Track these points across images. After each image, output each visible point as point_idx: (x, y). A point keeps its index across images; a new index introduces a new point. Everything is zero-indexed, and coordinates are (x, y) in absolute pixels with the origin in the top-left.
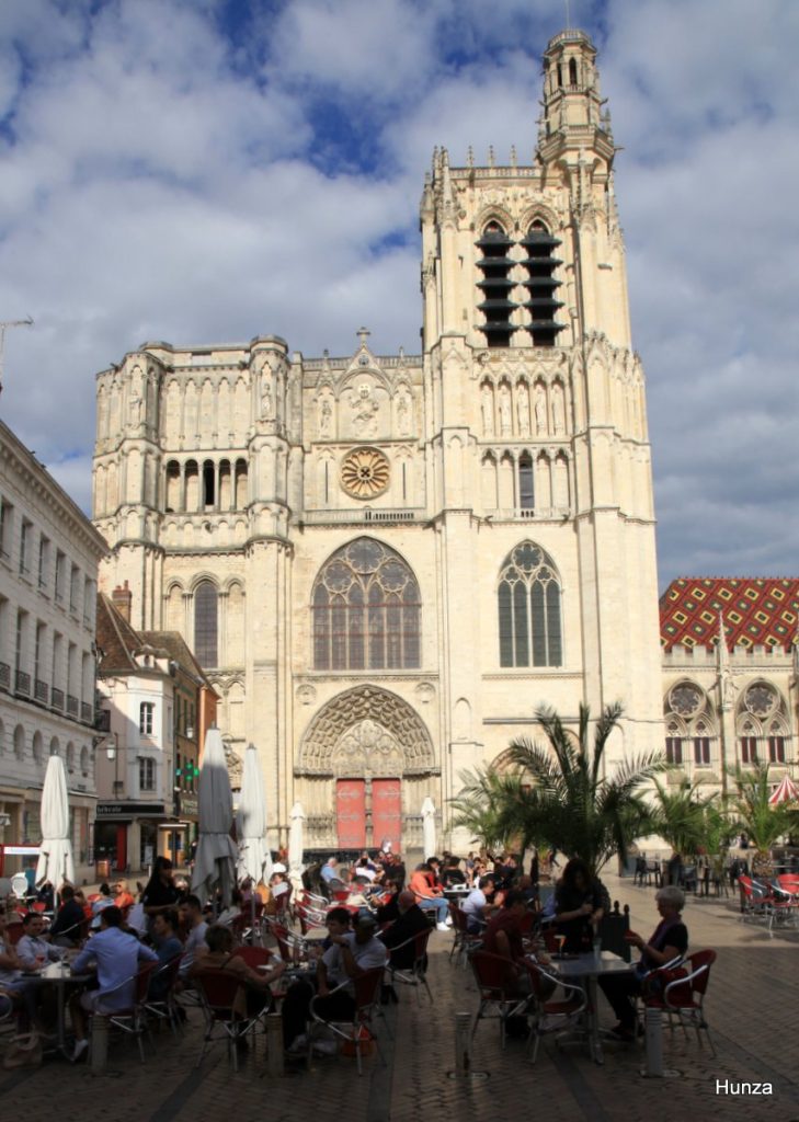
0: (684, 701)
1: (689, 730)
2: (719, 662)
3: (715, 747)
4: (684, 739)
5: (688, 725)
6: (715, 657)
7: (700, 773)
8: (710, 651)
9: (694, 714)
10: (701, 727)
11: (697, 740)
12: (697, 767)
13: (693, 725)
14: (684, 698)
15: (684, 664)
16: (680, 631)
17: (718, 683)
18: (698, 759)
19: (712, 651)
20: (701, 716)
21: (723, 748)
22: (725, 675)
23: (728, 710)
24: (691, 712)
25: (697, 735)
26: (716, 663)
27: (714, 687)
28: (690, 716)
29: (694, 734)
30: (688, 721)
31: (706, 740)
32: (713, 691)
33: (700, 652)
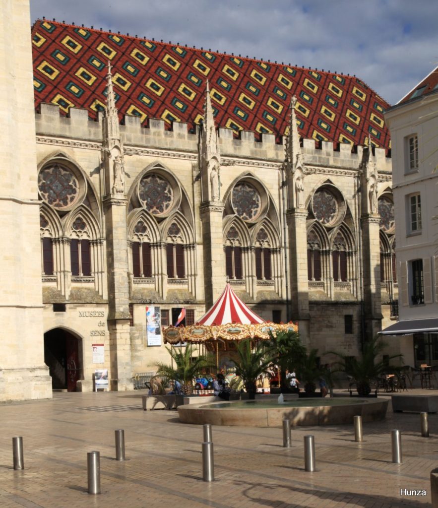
0: (57, 186)
1: (63, 227)
2: (106, 135)
3: (98, 255)
4: (57, 241)
5: (63, 222)
6: (101, 129)
7: (79, 289)
8: (93, 118)
9: (71, 206)
10: (79, 225)
11: (74, 243)
12: (73, 281)
13: (69, 221)
14: (57, 183)
15: (58, 133)
16: (49, 88)
17: (104, 164)
18: (75, 271)
19: (96, 120)
20: (80, 210)
21: (110, 255)
22: (114, 153)
23: (118, 203)
24: (66, 204)
25: (74, 236)
26: (101, 137)
27: (97, 171)
28: (64, 208)
29: (71, 234)
30: (63, 214)
31: (87, 244)
32: (96, 176)
33: (79, 118)
